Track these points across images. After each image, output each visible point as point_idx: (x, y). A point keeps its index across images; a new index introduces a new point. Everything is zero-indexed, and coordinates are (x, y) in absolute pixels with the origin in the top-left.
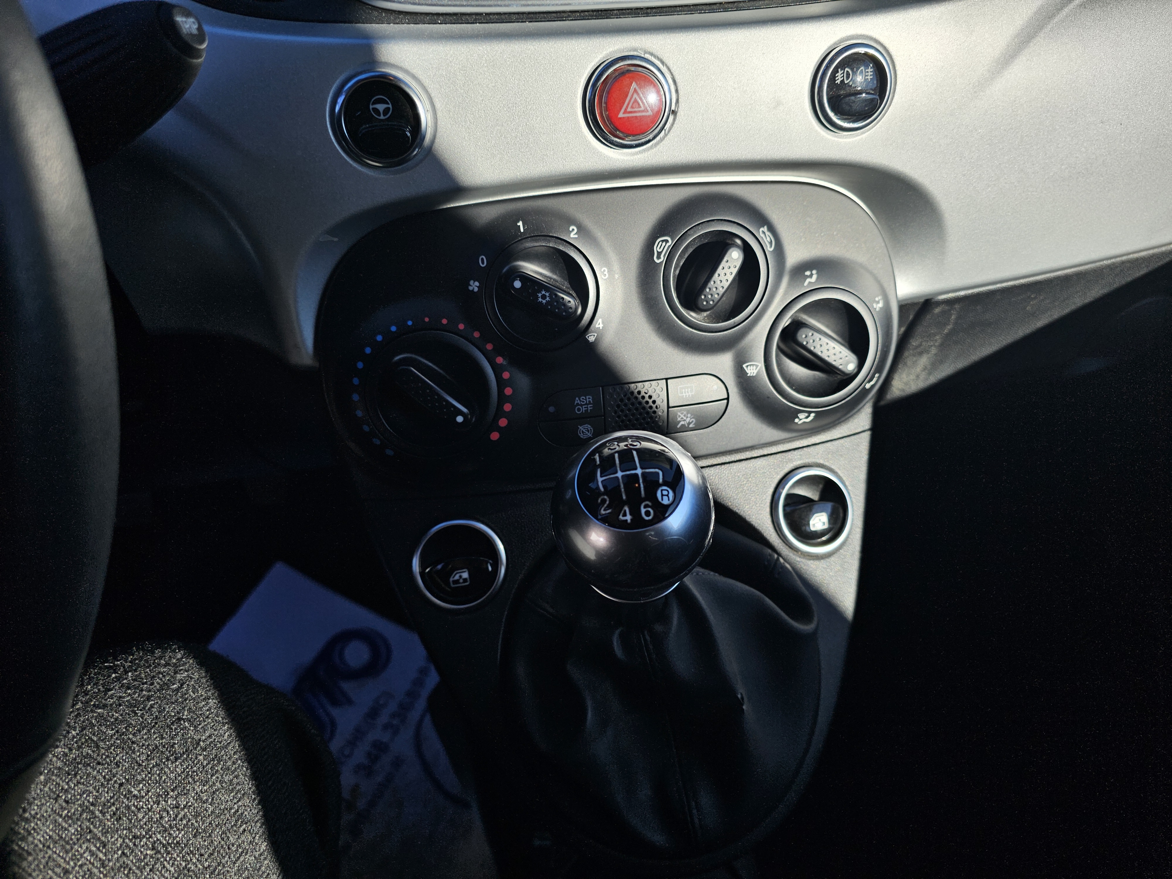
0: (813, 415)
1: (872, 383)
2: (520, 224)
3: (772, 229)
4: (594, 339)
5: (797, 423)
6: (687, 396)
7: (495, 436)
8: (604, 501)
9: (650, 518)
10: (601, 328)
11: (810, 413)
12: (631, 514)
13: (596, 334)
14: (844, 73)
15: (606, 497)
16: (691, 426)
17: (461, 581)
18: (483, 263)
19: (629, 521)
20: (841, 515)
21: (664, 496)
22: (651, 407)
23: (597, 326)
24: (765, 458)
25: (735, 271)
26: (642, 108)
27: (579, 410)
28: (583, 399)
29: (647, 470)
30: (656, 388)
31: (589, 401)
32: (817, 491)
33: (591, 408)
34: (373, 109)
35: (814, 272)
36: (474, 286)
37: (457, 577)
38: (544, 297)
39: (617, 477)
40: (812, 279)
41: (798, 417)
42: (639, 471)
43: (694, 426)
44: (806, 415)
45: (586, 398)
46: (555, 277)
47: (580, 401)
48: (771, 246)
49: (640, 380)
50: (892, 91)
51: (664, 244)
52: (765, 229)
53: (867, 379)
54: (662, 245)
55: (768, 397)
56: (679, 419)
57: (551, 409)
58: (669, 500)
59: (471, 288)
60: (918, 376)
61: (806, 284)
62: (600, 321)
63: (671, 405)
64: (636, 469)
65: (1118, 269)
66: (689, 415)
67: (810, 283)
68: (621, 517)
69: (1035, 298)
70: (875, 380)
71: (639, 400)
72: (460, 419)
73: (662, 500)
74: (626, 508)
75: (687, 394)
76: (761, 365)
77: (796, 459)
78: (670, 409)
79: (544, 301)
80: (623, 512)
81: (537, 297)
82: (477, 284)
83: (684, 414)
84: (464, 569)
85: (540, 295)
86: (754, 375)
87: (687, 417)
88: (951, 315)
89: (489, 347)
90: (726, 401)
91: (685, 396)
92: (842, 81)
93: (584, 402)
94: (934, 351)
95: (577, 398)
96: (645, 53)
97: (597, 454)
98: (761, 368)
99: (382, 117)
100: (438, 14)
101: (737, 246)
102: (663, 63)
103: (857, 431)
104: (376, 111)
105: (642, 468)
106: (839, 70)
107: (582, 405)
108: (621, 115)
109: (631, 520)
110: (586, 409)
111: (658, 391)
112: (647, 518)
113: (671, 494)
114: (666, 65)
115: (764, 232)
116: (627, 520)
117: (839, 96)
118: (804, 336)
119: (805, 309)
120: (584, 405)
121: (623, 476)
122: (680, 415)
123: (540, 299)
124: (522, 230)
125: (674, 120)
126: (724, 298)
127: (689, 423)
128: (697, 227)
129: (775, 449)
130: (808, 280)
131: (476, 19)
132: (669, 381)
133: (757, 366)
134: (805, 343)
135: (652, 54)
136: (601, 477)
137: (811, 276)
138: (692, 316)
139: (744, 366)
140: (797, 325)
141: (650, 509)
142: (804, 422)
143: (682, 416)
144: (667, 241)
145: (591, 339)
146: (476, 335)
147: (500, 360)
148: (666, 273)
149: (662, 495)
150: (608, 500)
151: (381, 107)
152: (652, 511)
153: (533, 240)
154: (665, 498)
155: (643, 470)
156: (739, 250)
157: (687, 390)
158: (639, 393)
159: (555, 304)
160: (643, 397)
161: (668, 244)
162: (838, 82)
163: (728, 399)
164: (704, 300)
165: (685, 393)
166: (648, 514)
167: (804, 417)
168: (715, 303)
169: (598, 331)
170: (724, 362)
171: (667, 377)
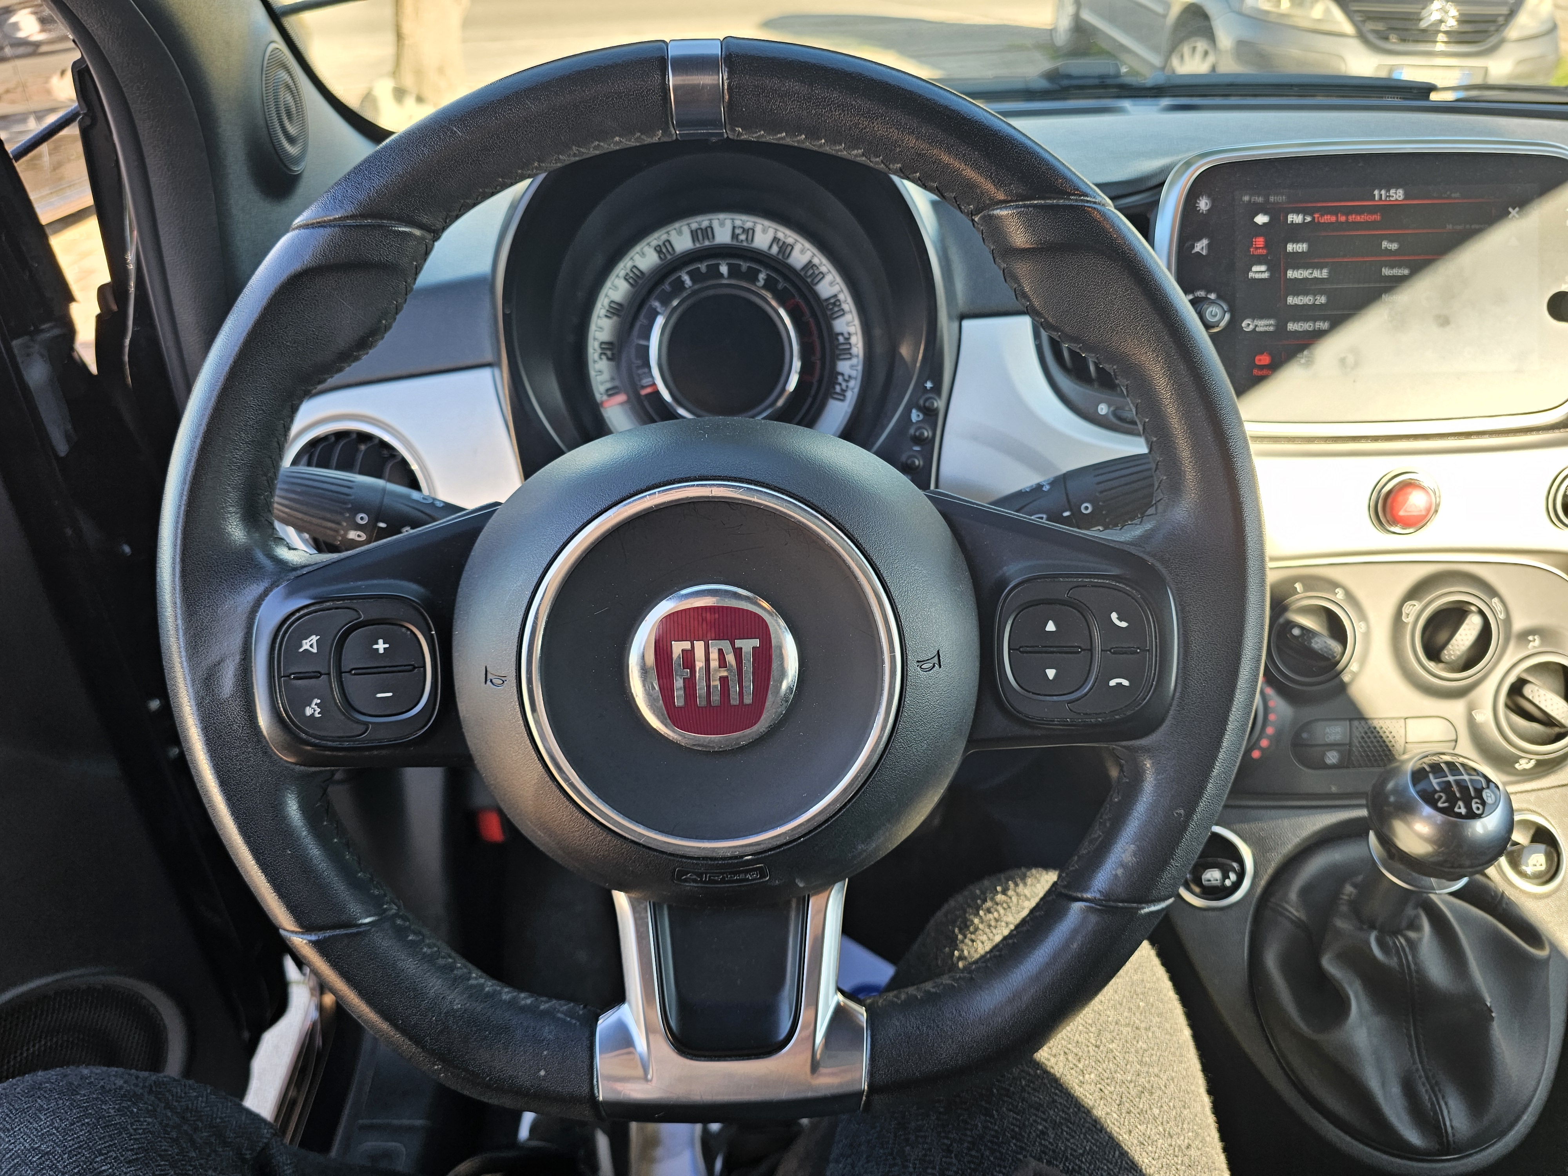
0: (1533, 761)
2: (1298, 586)
3: (1502, 601)
4: (1347, 679)
5: (1518, 768)
8: (1441, 797)
9: (1480, 812)
10: (1354, 671)
11: (1531, 759)
12: (1464, 807)
13: (1349, 676)
17: (1212, 880)
19: (1463, 813)
20: (1556, 859)
21: (1489, 797)
22: (1390, 741)
23: (1351, 669)
25: (1475, 633)
26: (1415, 510)
27: (1328, 738)
28: (1333, 729)
29: (1472, 777)
30: (1395, 725)
31: (1338, 731)
32: (1532, 834)
33: (1339, 738)
35: (1536, 637)
37: (1208, 876)
38: (1316, 643)
40: (1535, 643)
41: (1520, 763)
42: (1466, 777)
44: (1527, 760)
45: (1335, 728)
46: (1320, 625)
47: (1330, 730)
48: (1501, 614)
49: (1383, 717)
51: (1413, 607)
52: (1497, 601)
54: (1410, 607)
55: (1494, 742)
57: (1305, 735)
58: (1492, 800)
61: (1530, 647)
62: (1355, 665)
63: (1407, 741)
64: (1463, 775)
67: (1533, 647)
68: (1456, 809)
71: (1380, 734)
74: (1460, 804)
75: (1423, 734)
76: (1490, 716)
78: (1406, 745)
79: (1316, 647)
80: (1458, 806)
81: (1311, 643)
85: (1313, 641)
86: (1483, 722)
90: (1454, 742)
91: (1420, 735)
93: (1332, 732)
95: (1328, 728)
101: (1475, 615)
108: (1402, 513)
109: (1465, 812)
110: (1334, 738)
111: (1397, 729)
112: (1476, 812)
113: (1493, 796)
115: (1496, 604)
118: (1530, 691)
119: (1528, 670)
120: (1333, 734)
121: (1454, 780)
123: (1313, 645)
124: (1299, 592)
125: (1437, 516)
126: (1462, 655)
128: (1443, 596)
130: (1531, 644)
132: (1408, 720)
133: (1486, 715)
134: (1529, 698)
136: (1434, 780)
137: (1534, 641)
138: (1431, 665)
139: (1474, 713)
140: (1522, 682)
141: (1480, 805)
142: (1525, 768)
144: (1415, 605)
145: (1345, 679)
147: (1268, 690)
148: (1413, 630)
152: (1481, 807)
153: (1307, 600)
154: (1489, 799)
155: (1469, 777)
156: (1475, 618)
157: (1422, 730)
158: (1381, 728)
159: (1325, 650)
160: (1384, 732)
161: (1415, 609)
163: (1456, 741)
164: (1445, 655)
165: (1421, 733)
166: (1478, 809)
167: (1525, 762)
168: (1456, 658)
169: (1352, 672)
170: (1456, 708)
171: (1406, 716)
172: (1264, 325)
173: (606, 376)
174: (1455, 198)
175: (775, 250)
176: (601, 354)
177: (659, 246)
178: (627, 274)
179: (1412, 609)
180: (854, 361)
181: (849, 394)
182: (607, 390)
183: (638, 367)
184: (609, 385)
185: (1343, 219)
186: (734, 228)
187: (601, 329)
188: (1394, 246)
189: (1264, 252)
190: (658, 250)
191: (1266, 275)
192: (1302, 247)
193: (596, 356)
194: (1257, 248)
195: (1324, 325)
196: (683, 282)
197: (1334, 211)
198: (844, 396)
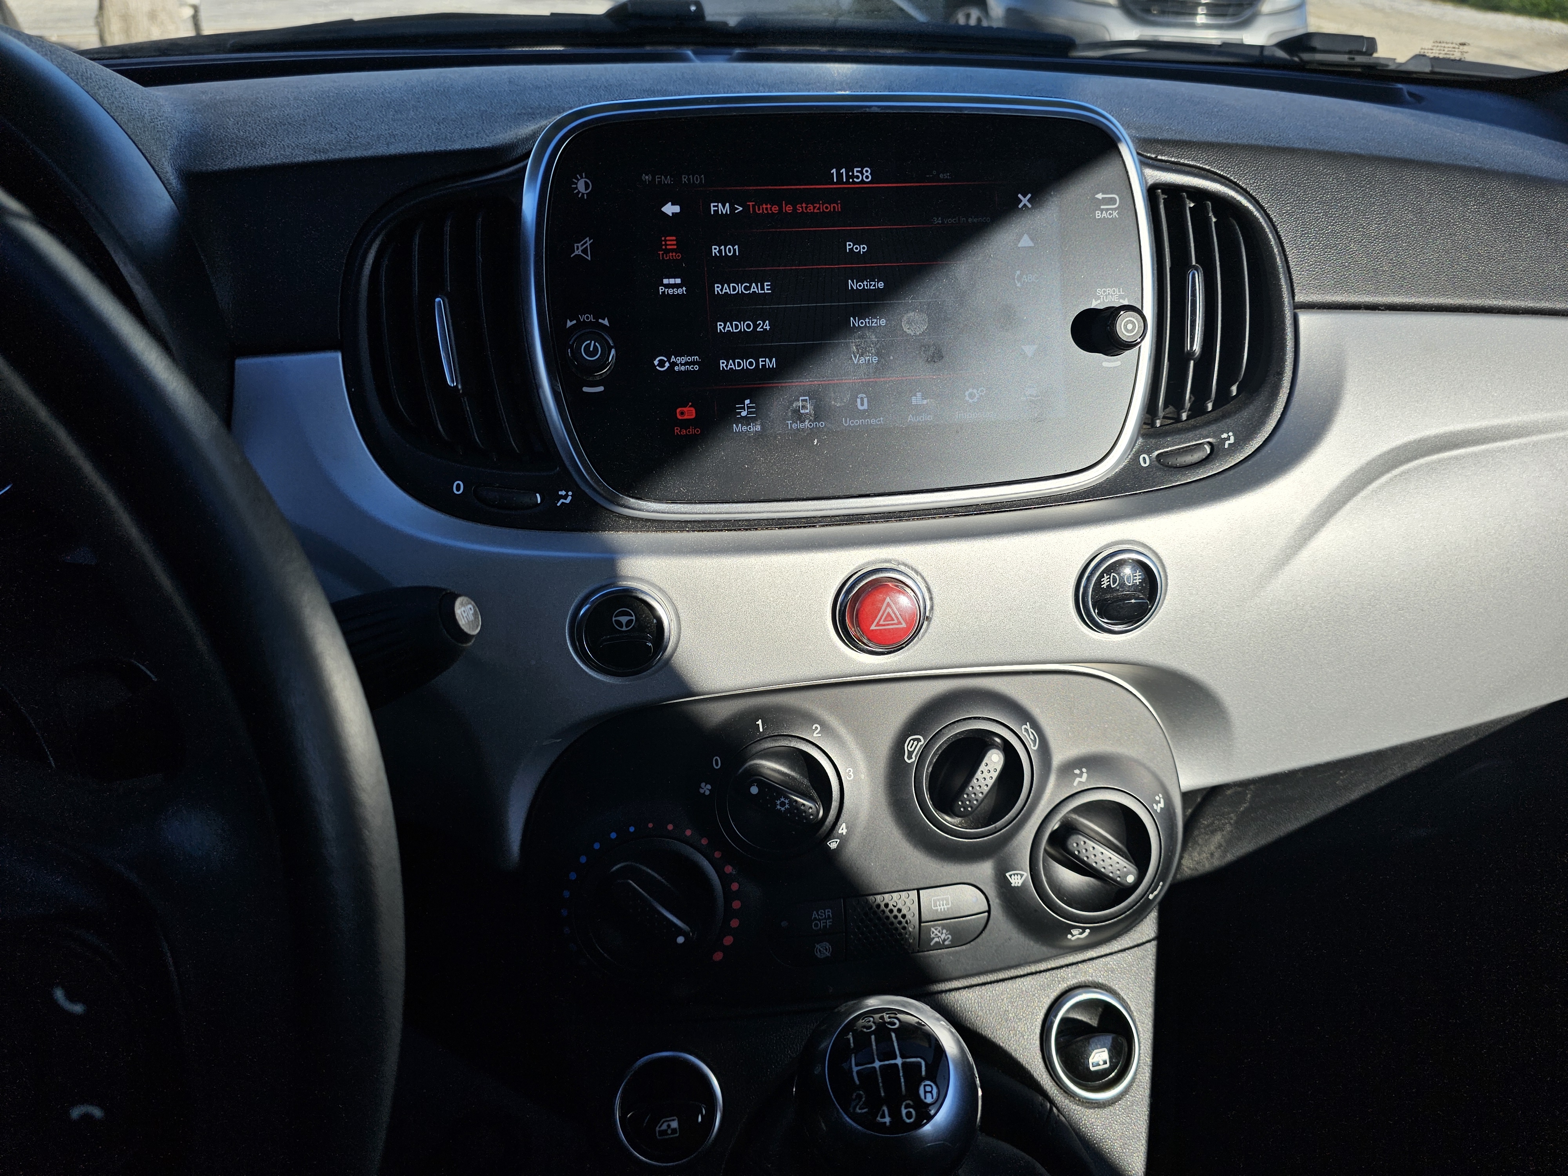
0: (1088, 931)
1: (1156, 893)
2: (760, 722)
3: (1035, 726)
4: (836, 845)
5: (1070, 940)
6: (943, 910)
7: (718, 956)
8: (859, 1097)
9: (912, 1120)
10: (844, 834)
11: (1084, 929)
12: (890, 1116)
13: (838, 841)
14: (1110, 578)
15: (861, 1092)
16: (946, 943)
17: (669, 1132)
18: (717, 765)
19: (888, 1124)
20: (1126, 1050)
21: (927, 1092)
22: (900, 923)
23: (840, 832)
24: (1034, 976)
25: (995, 775)
26: (896, 621)
27: (816, 925)
28: (822, 912)
29: (908, 1060)
30: (905, 900)
31: (829, 915)
32: (1096, 1015)
33: (831, 924)
34: (615, 620)
35: (1084, 770)
36: (706, 789)
37: (664, 1127)
38: (783, 804)
39: (874, 1068)
40: (1083, 778)
41: (1071, 934)
42: (899, 1061)
43: (950, 943)
44: (1081, 930)
45: (825, 912)
46: (793, 774)
47: (818, 915)
48: (1035, 746)
49: (887, 890)
50: (1163, 591)
51: (916, 743)
52: (1028, 726)
53: (1150, 890)
54: (913, 744)
55: (1036, 911)
56: (932, 936)
57: (784, 924)
58: (932, 1098)
59: (702, 791)
60: (1212, 854)
61: (1075, 784)
62: (844, 825)
63: (923, 919)
64: (895, 1058)
65: (1441, 739)
66: (944, 931)
67: (1080, 782)
68: (878, 1118)
69: (1345, 773)
70: (1159, 888)
71: (886, 914)
72: (681, 940)
73: (925, 1098)
74: (885, 1108)
75: (942, 907)
76: (1027, 874)
77: (1071, 977)
78: (922, 924)
79: (783, 809)
80: (881, 1113)
81: (776, 804)
82: (709, 787)
83: (938, 930)
84: (673, 1116)
85: (778, 802)
86: (1019, 885)
87: (942, 933)
88: (1247, 794)
89: (717, 855)
90: (986, 914)
91: (939, 910)
92: (1109, 586)
93: (822, 916)
94: (1228, 828)
95: (815, 912)
96: (899, 564)
97: (851, 1033)
98: (1027, 877)
99: (624, 629)
100: (686, 522)
101: (997, 747)
102: (917, 572)
103: (1141, 941)
104: (619, 623)
105: (902, 1057)
106: (1105, 575)
107: (820, 920)
108: (873, 627)
109: (890, 1122)
110: (825, 924)
111: (908, 904)
112: (908, 1121)
113: (935, 1091)
114: (920, 574)
115: (1026, 730)
116: (885, 1123)
117: (1106, 600)
118: (1075, 845)
119: (1079, 811)
120: (822, 919)
121: (880, 1066)
122: (934, 930)
123: (779, 807)
124: (761, 730)
125: (928, 625)
126: (982, 804)
127: (944, 940)
128: (953, 726)
129: (1045, 965)
130: (1078, 780)
131: (724, 526)
132: (921, 892)
133: (1022, 876)
134: (1076, 853)
135: (905, 565)
136: (857, 1065)
137: (1080, 776)
138: (947, 820)
139: (1007, 875)
140: (1068, 829)
141: (911, 1110)
142: (1078, 939)
143: (936, 932)
144: (919, 740)
145: (833, 845)
146: (704, 841)
147: (729, 869)
148: (918, 775)
149: (926, 1092)
150: (864, 1096)
151: (624, 619)
152: (914, 1112)
153: (773, 740)
154: (929, 1095)
155: (904, 1060)
156: (999, 752)
157: (941, 902)
158: (887, 905)
159: (795, 811)
160: (891, 911)
161: (920, 744)
162: (1104, 586)
163: (989, 911)
164: (961, 806)
165: (940, 906)
166: (909, 1115)
167: (1077, 932)
168: (973, 809)
169: (841, 837)
170: (985, 870)
171: (919, 887)
172: (683, 363)
174: (947, 180)
179: (914, 746)
185: (789, 209)
188: (862, 249)
189: (677, 256)
191: (682, 291)
192: (731, 250)
194: (667, 251)
195: (772, 363)
197: (774, 198)
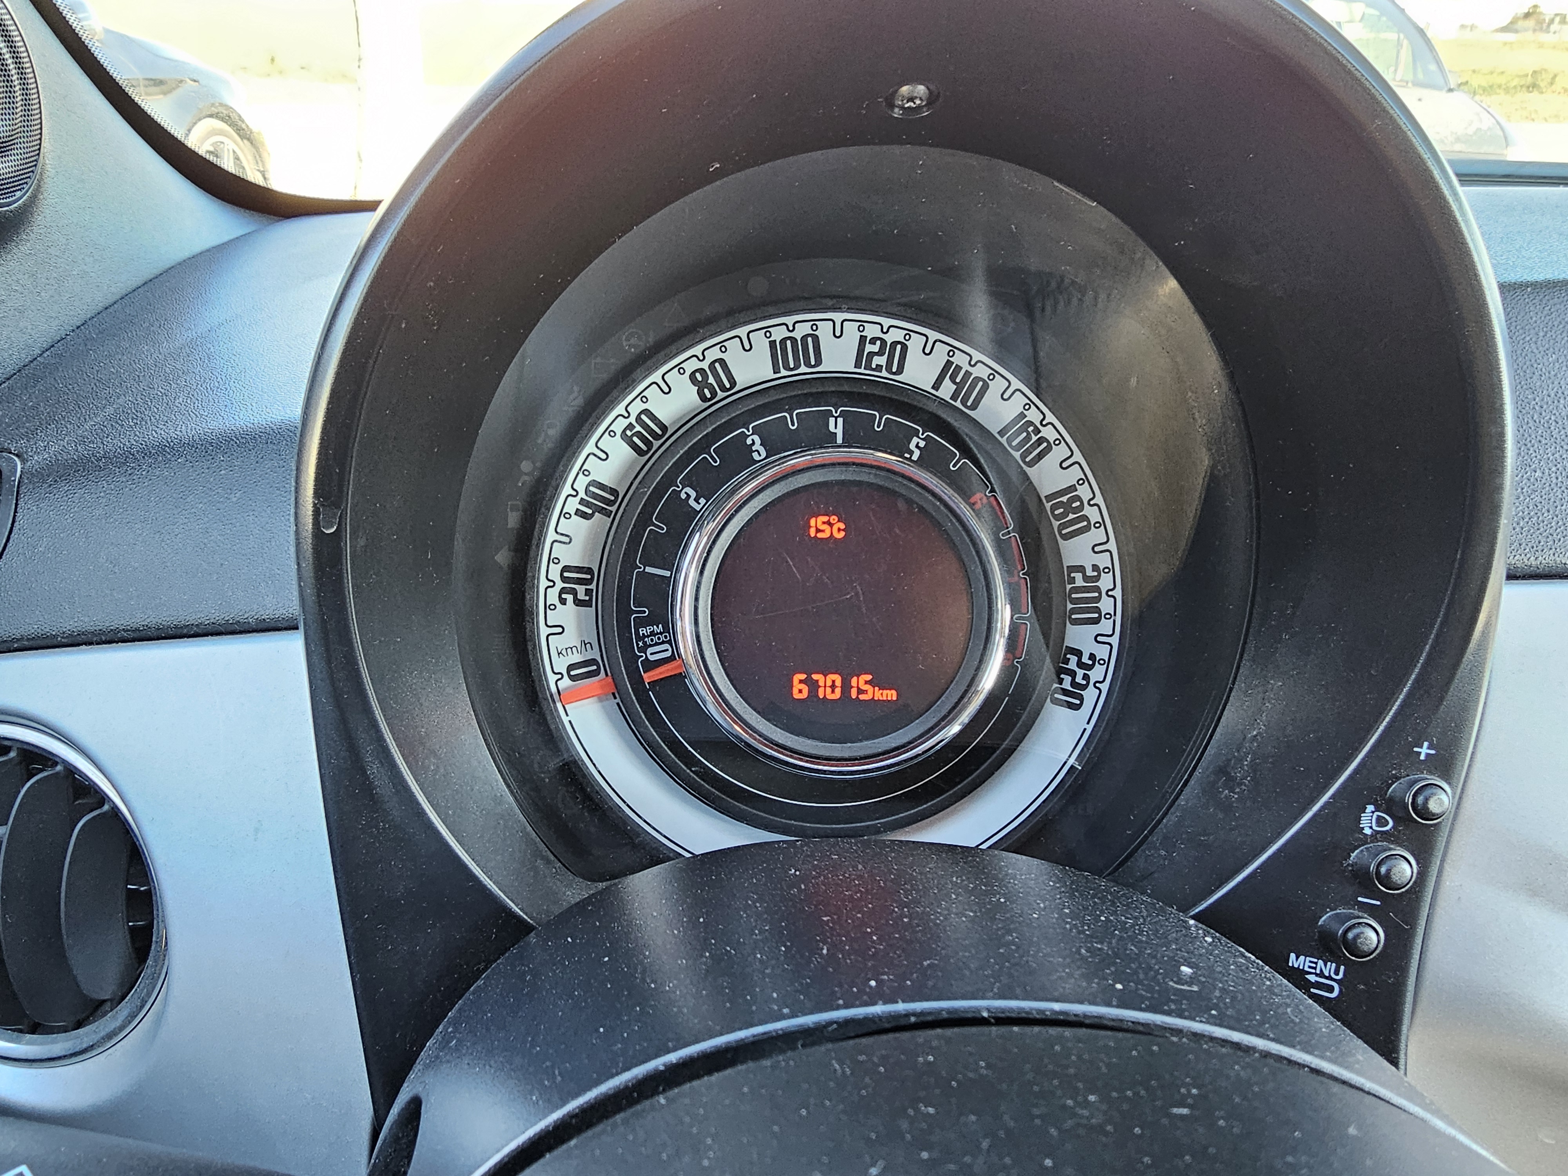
173: (570, 638)
175: (947, 390)
176: (563, 591)
177: (701, 371)
178: (630, 426)
180: (1105, 626)
181: (1090, 695)
182: (571, 667)
183: (642, 622)
184: (577, 658)
186: (863, 339)
187: (569, 540)
190: (698, 379)
193: (553, 596)
196: (750, 449)
198: (1081, 698)
